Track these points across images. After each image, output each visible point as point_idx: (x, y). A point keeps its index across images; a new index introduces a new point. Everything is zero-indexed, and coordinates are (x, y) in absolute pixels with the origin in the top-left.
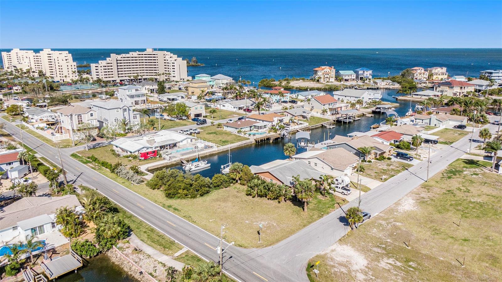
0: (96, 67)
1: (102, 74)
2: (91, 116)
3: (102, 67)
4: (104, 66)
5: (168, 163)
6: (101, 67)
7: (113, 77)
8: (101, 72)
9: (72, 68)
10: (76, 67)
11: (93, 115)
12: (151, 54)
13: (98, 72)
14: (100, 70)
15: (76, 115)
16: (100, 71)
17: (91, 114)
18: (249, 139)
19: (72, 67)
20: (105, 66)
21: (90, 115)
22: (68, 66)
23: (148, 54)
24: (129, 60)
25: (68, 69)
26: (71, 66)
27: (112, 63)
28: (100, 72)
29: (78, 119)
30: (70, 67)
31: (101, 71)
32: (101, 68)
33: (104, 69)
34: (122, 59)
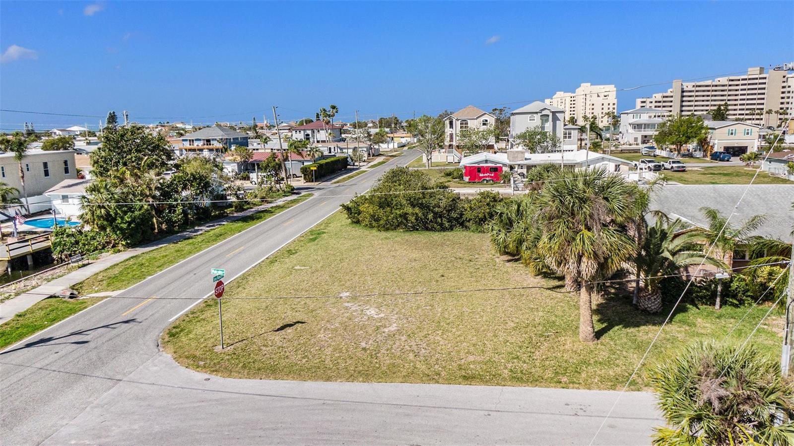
0: (642, 102)
2: (484, 124)
10: (615, 106)
11: (488, 122)
12: (757, 79)
15: (457, 120)
17: (483, 121)
20: (660, 102)
22: (603, 104)
23: (749, 79)
24: (709, 91)
25: (603, 109)
26: (609, 104)
27: (672, 97)
29: (461, 127)
30: (606, 107)
33: (656, 107)
34: (694, 89)
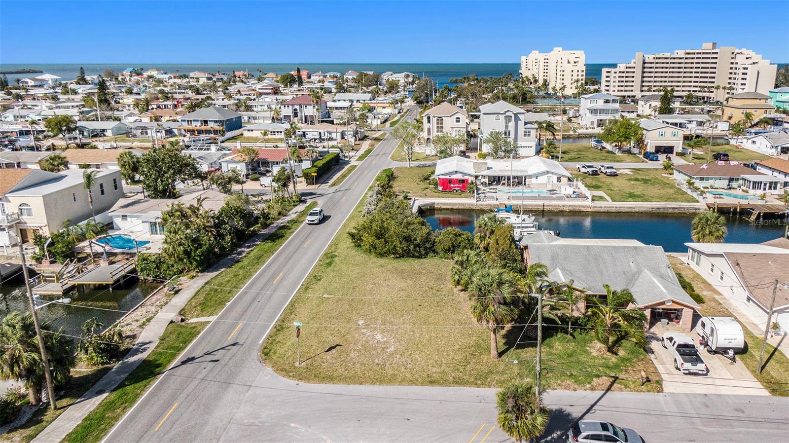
0: (608, 72)
1: (614, 84)
2: (457, 122)
3: (618, 73)
4: (620, 72)
5: (473, 205)
6: (616, 73)
7: (632, 91)
8: (614, 82)
9: (578, 75)
10: (584, 73)
11: (461, 120)
12: (710, 53)
13: (609, 81)
14: (612, 77)
15: (434, 117)
16: (612, 79)
17: (456, 118)
18: (698, 201)
19: (578, 73)
20: (623, 72)
21: (455, 120)
22: (572, 71)
23: (704, 53)
24: (667, 63)
25: (572, 75)
26: (578, 71)
27: (634, 68)
28: (612, 82)
29: (438, 123)
30: (575, 73)
31: (615, 80)
32: (615, 75)
33: (619, 77)
34: (654, 61)
